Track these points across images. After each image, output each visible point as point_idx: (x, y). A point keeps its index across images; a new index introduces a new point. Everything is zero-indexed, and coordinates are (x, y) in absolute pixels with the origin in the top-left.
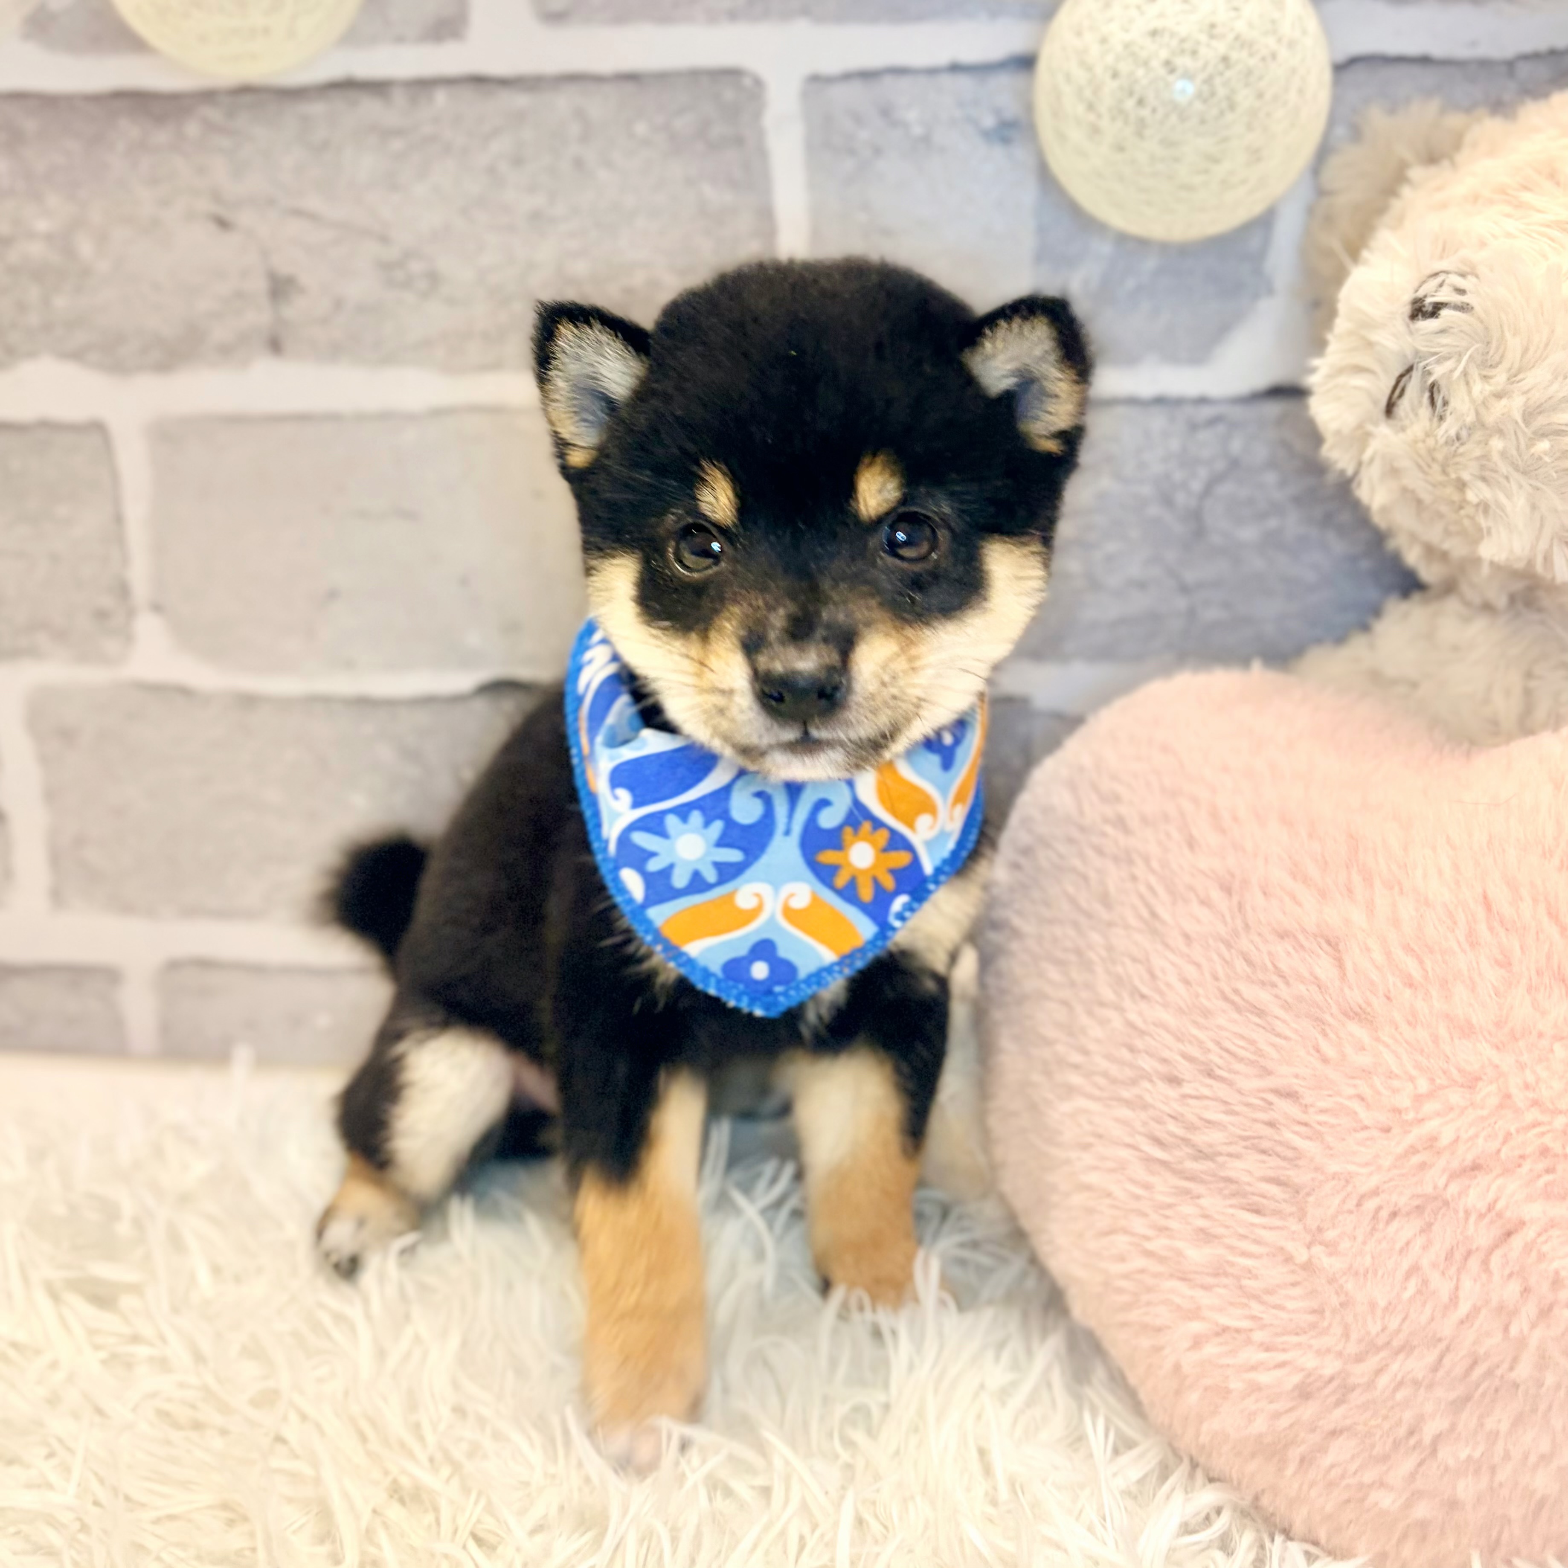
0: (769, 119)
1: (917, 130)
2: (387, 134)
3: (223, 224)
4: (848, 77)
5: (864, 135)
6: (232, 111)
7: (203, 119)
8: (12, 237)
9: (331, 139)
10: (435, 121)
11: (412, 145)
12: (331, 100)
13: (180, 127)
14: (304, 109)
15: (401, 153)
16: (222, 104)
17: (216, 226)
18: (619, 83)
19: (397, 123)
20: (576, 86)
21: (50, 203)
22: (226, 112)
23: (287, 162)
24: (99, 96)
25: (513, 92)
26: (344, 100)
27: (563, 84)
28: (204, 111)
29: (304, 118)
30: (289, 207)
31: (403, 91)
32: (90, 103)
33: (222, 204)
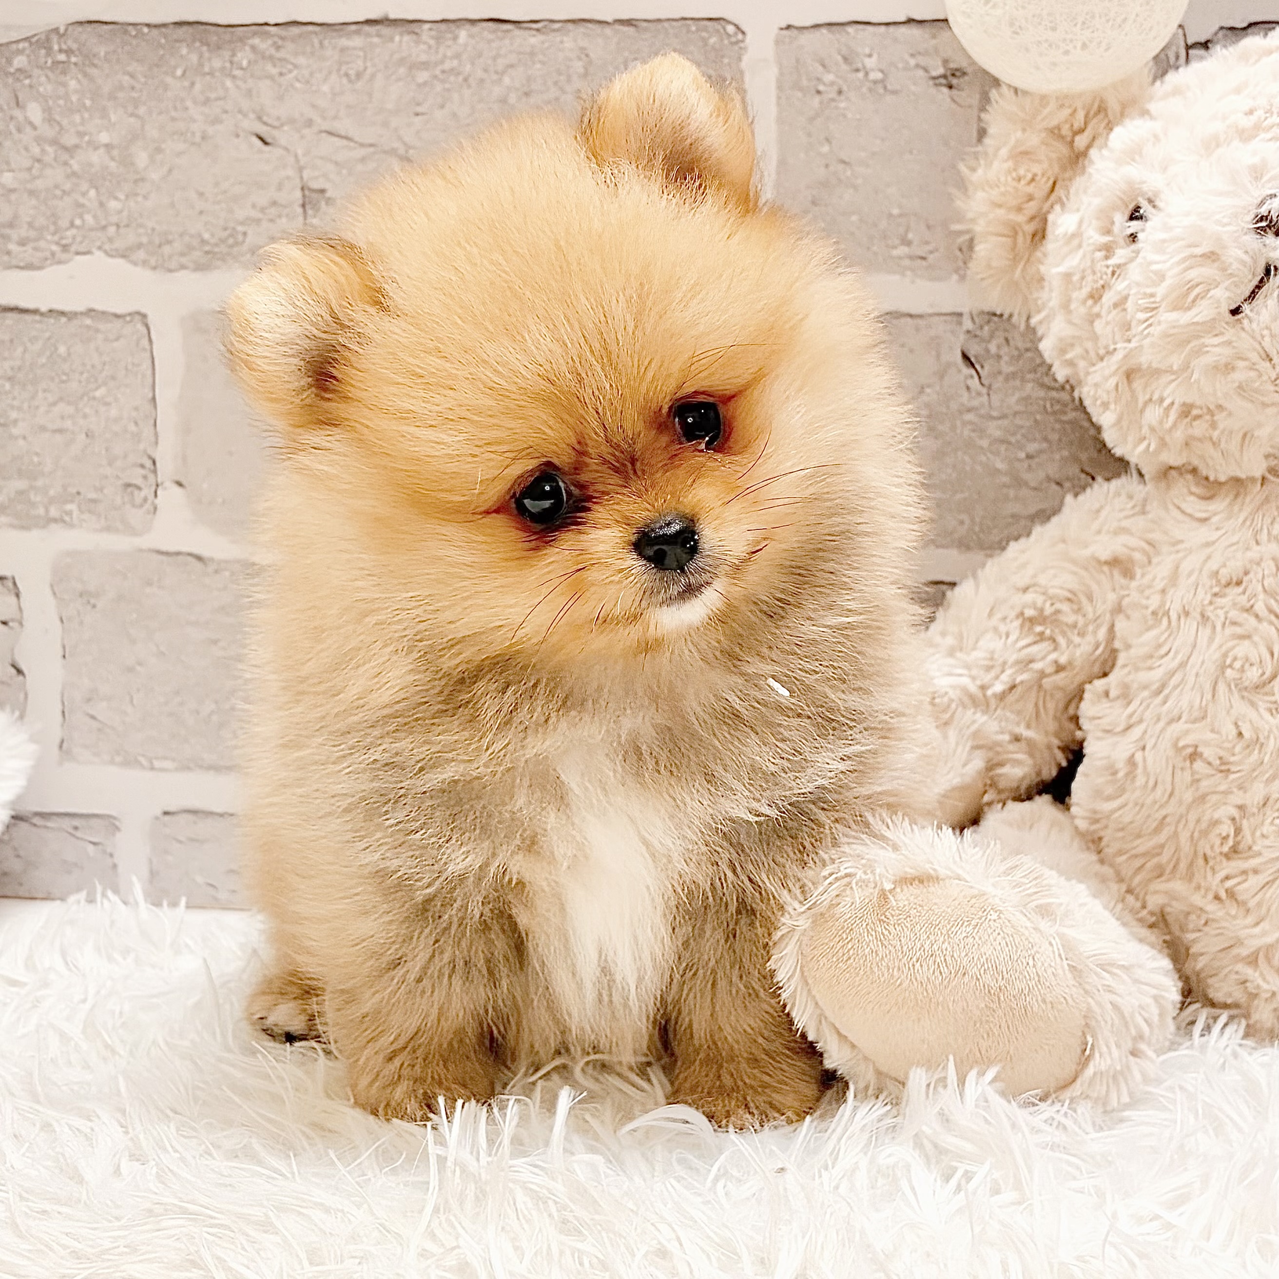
0: (745, 63)
1: (876, 76)
2: (415, 67)
3: (265, 141)
4: (816, 27)
5: (830, 78)
6: (280, 43)
7: (253, 48)
8: (77, 146)
9: (365, 69)
10: (457, 56)
11: (435, 77)
12: (368, 35)
13: (234, 55)
14: (344, 42)
15: (425, 84)
16: (273, 36)
17: (259, 143)
18: (617, 27)
19: (423, 58)
20: (581, 29)
21: (113, 118)
22: (275, 43)
23: (325, 88)
24: (164, 25)
25: (527, 33)
26: (379, 35)
27: (570, 26)
28: (256, 41)
29: (343, 50)
30: (323, 128)
31: (430, 29)
32: (155, 32)
33: (265, 124)
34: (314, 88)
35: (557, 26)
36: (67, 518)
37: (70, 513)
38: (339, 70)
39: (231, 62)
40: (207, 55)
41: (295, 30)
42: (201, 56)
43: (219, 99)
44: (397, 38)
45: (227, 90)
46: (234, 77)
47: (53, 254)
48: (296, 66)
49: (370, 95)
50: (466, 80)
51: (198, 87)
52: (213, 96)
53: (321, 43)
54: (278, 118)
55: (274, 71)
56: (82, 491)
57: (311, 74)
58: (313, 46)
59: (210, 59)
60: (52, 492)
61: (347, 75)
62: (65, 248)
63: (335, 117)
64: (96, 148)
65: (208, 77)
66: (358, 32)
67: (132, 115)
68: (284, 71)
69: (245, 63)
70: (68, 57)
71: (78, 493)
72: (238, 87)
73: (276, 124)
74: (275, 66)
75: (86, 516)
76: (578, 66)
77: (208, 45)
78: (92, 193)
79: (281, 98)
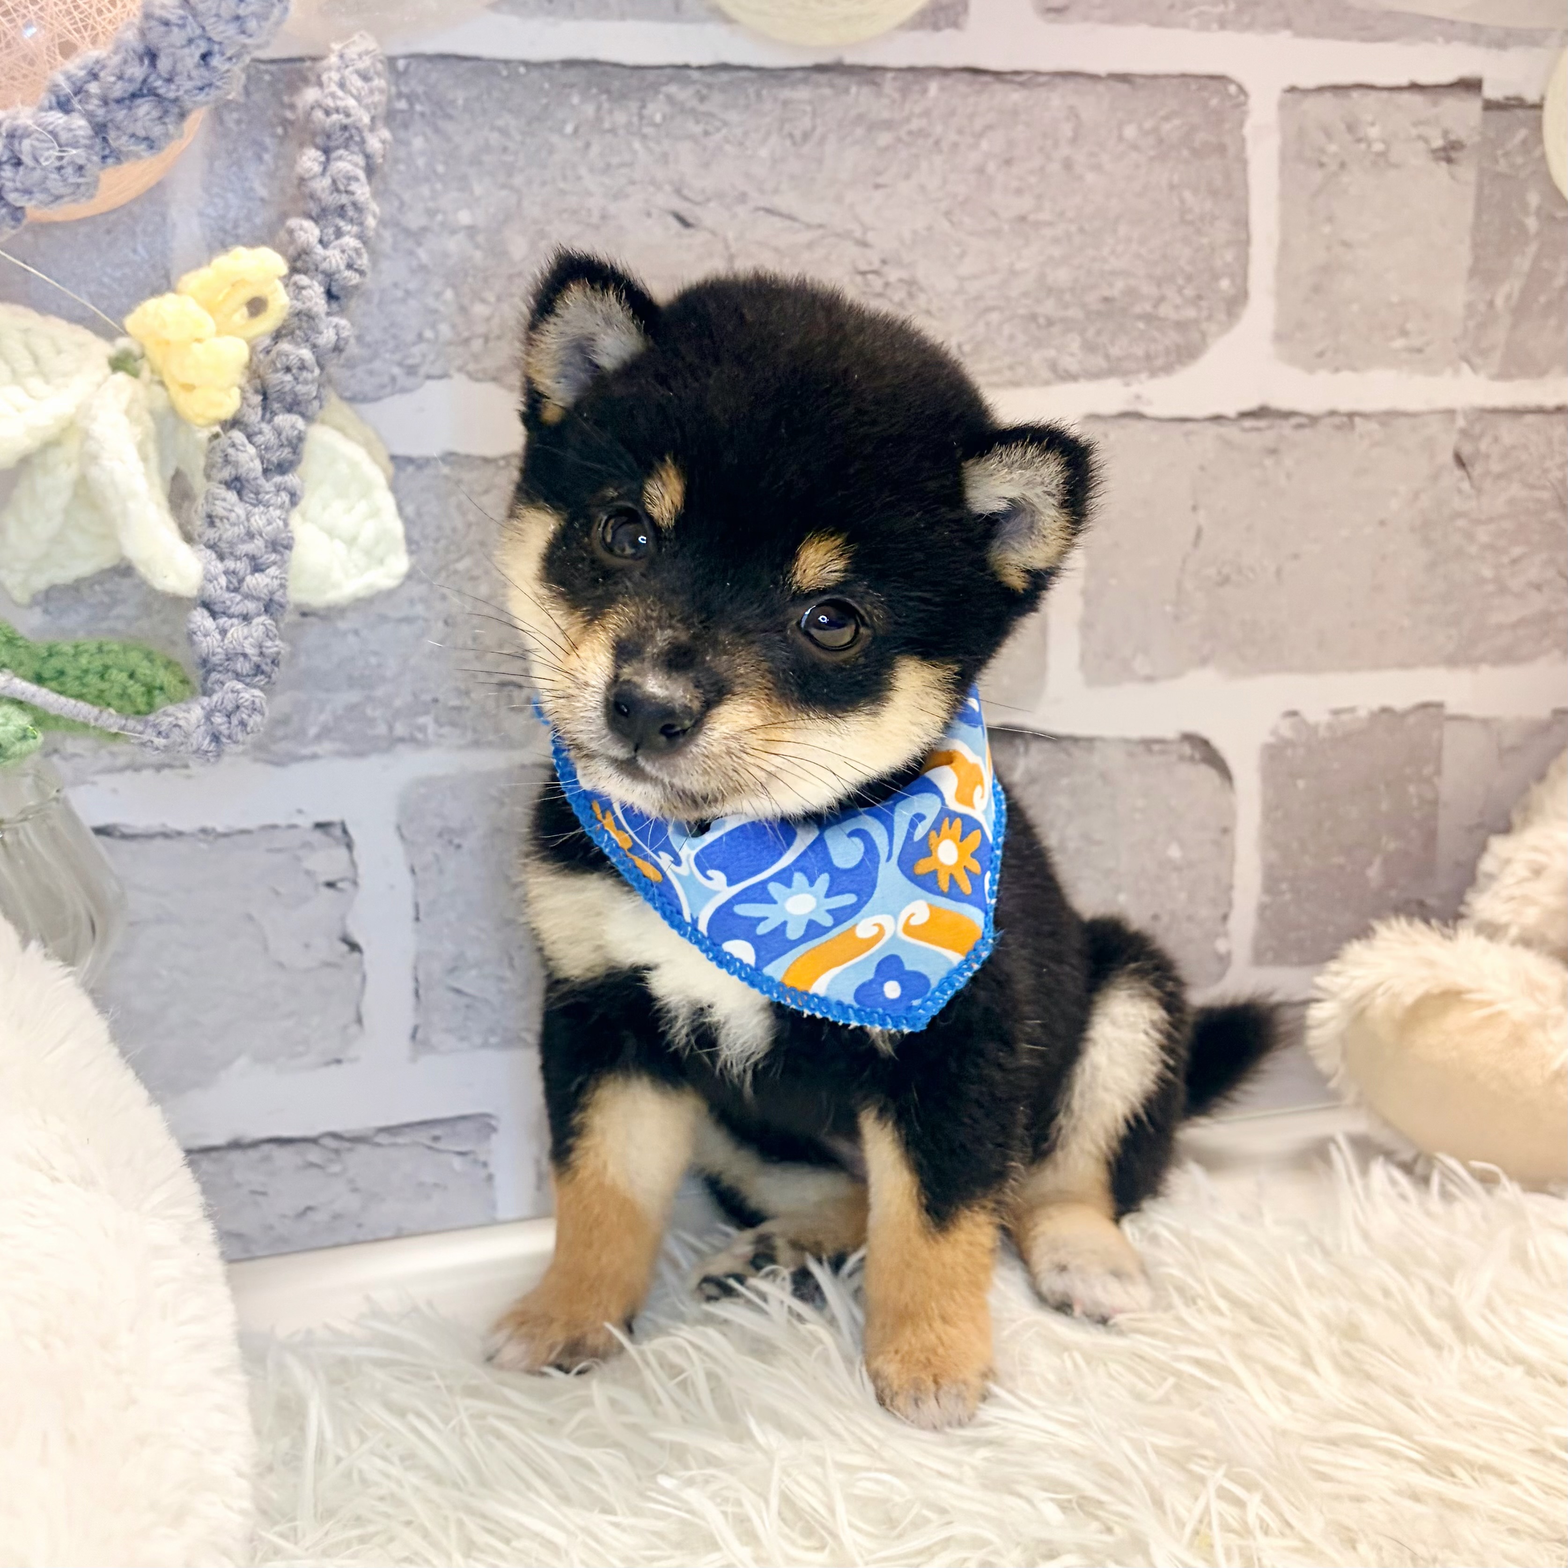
0: (1248, 130)
1: (1378, 147)
2: (875, 126)
3: (684, 222)
4: (1320, 90)
5: (1333, 148)
6: (704, 91)
7: (670, 99)
8: (424, 229)
9: (814, 128)
10: (926, 113)
11: (899, 140)
12: (818, 85)
13: (643, 107)
14: (786, 93)
15: (887, 148)
16: (694, 82)
17: (675, 224)
18: (1112, 83)
19: (886, 115)
20: (1071, 84)
21: (478, 190)
22: (698, 92)
23: (764, 153)
24: (548, 64)
25: (1008, 87)
26: (832, 86)
27: (1058, 81)
28: (673, 89)
29: (785, 103)
30: (762, 204)
31: (894, 79)
32: (535, 74)
33: (686, 199)
34: (749, 152)
35: (1042, 79)
36: (420, 736)
37: (422, 729)
38: (781, 129)
39: (641, 117)
40: (606, 106)
41: (725, 77)
42: (599, 108)
43: (623, 165)
44: (854, 90)
45: (635, 153)
46: (644, 137)
47: (393, 379)
48: (725, 124)
49: (820, 161)
50: (937, 143)
51: (595, 149)
52: (615, 160)
53: (759, 95)
54: (703, 191)
55: (698, 129)
56: (441, 697)
57: (746, 134)
58: (747, 96)
59: (611, 112)
60: (398, 703)
61: (791, 136)
62: (411, 371)
63: (776, 191)
64: (453, 232)
65: (609, 137)
66: (805, 81)
67: (503, 186)
68: (710, 128)
69: (658, 118)
70: (411, 105)
71: (436, 701)
72: (650, 150)
73: (699, 198)
74: (698, 122)
75: (446, 730)
76: (1067, 130)
77: (608, 92)
78: (449, 294)
79: (706, 165)
